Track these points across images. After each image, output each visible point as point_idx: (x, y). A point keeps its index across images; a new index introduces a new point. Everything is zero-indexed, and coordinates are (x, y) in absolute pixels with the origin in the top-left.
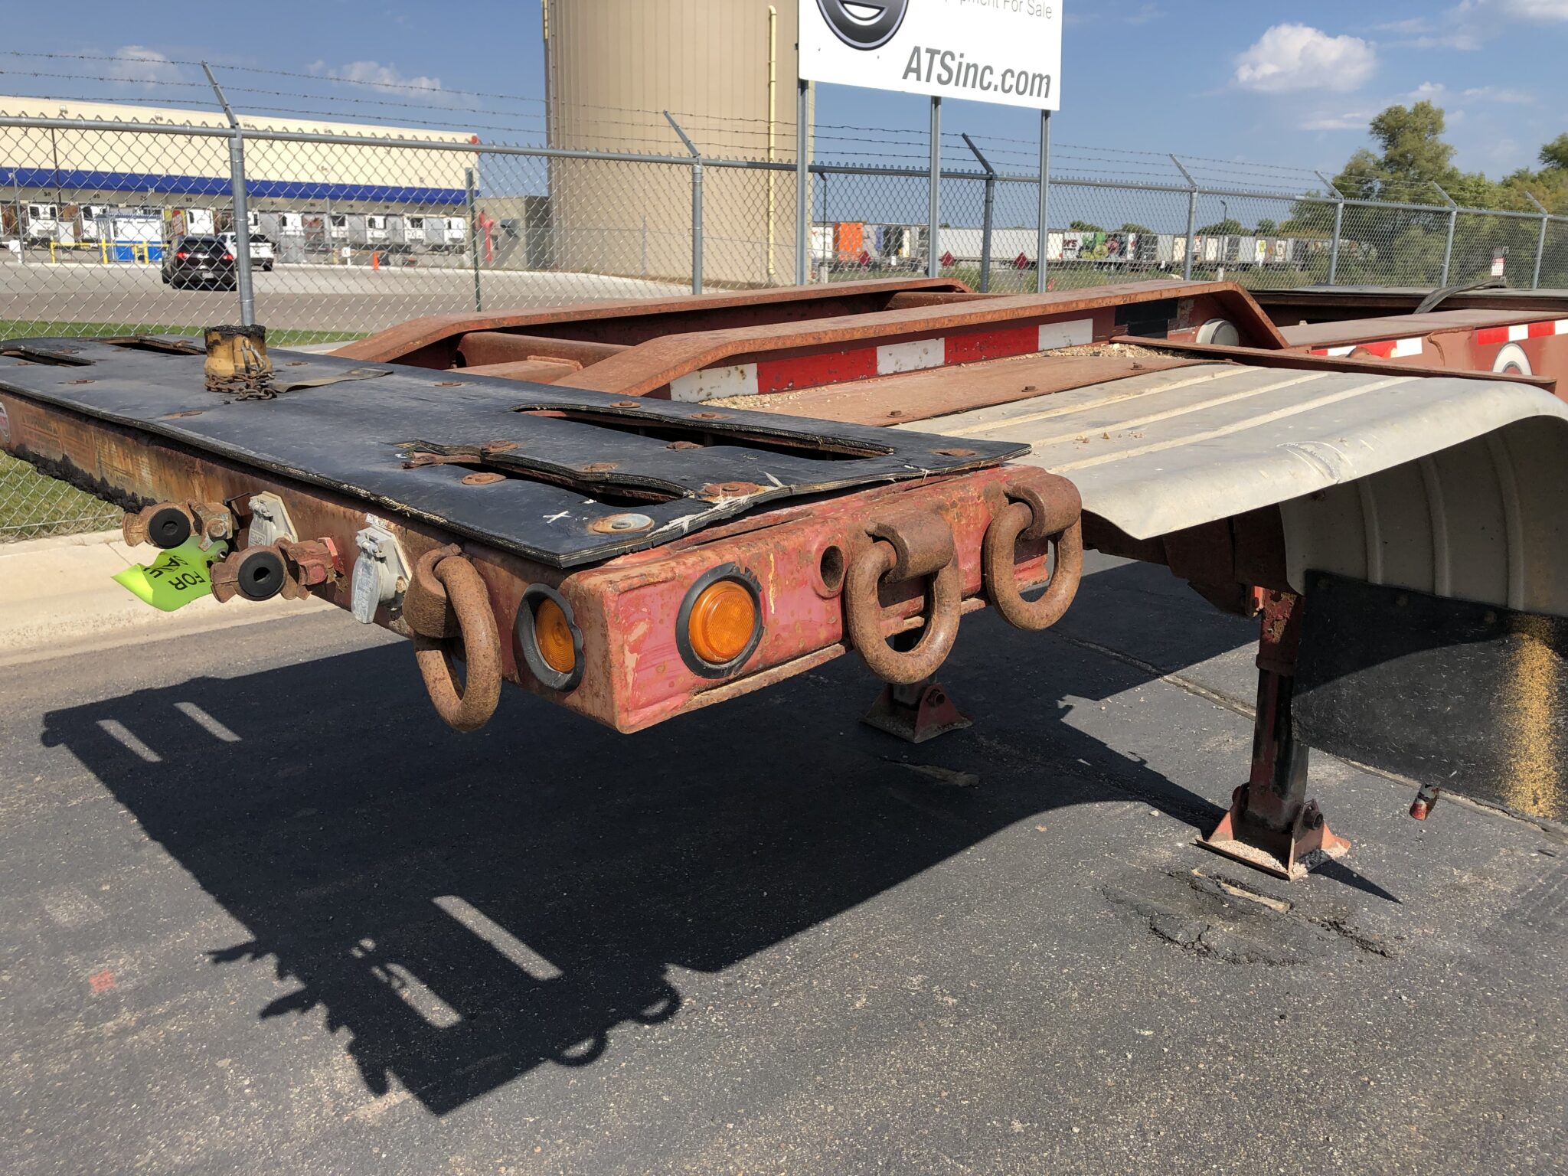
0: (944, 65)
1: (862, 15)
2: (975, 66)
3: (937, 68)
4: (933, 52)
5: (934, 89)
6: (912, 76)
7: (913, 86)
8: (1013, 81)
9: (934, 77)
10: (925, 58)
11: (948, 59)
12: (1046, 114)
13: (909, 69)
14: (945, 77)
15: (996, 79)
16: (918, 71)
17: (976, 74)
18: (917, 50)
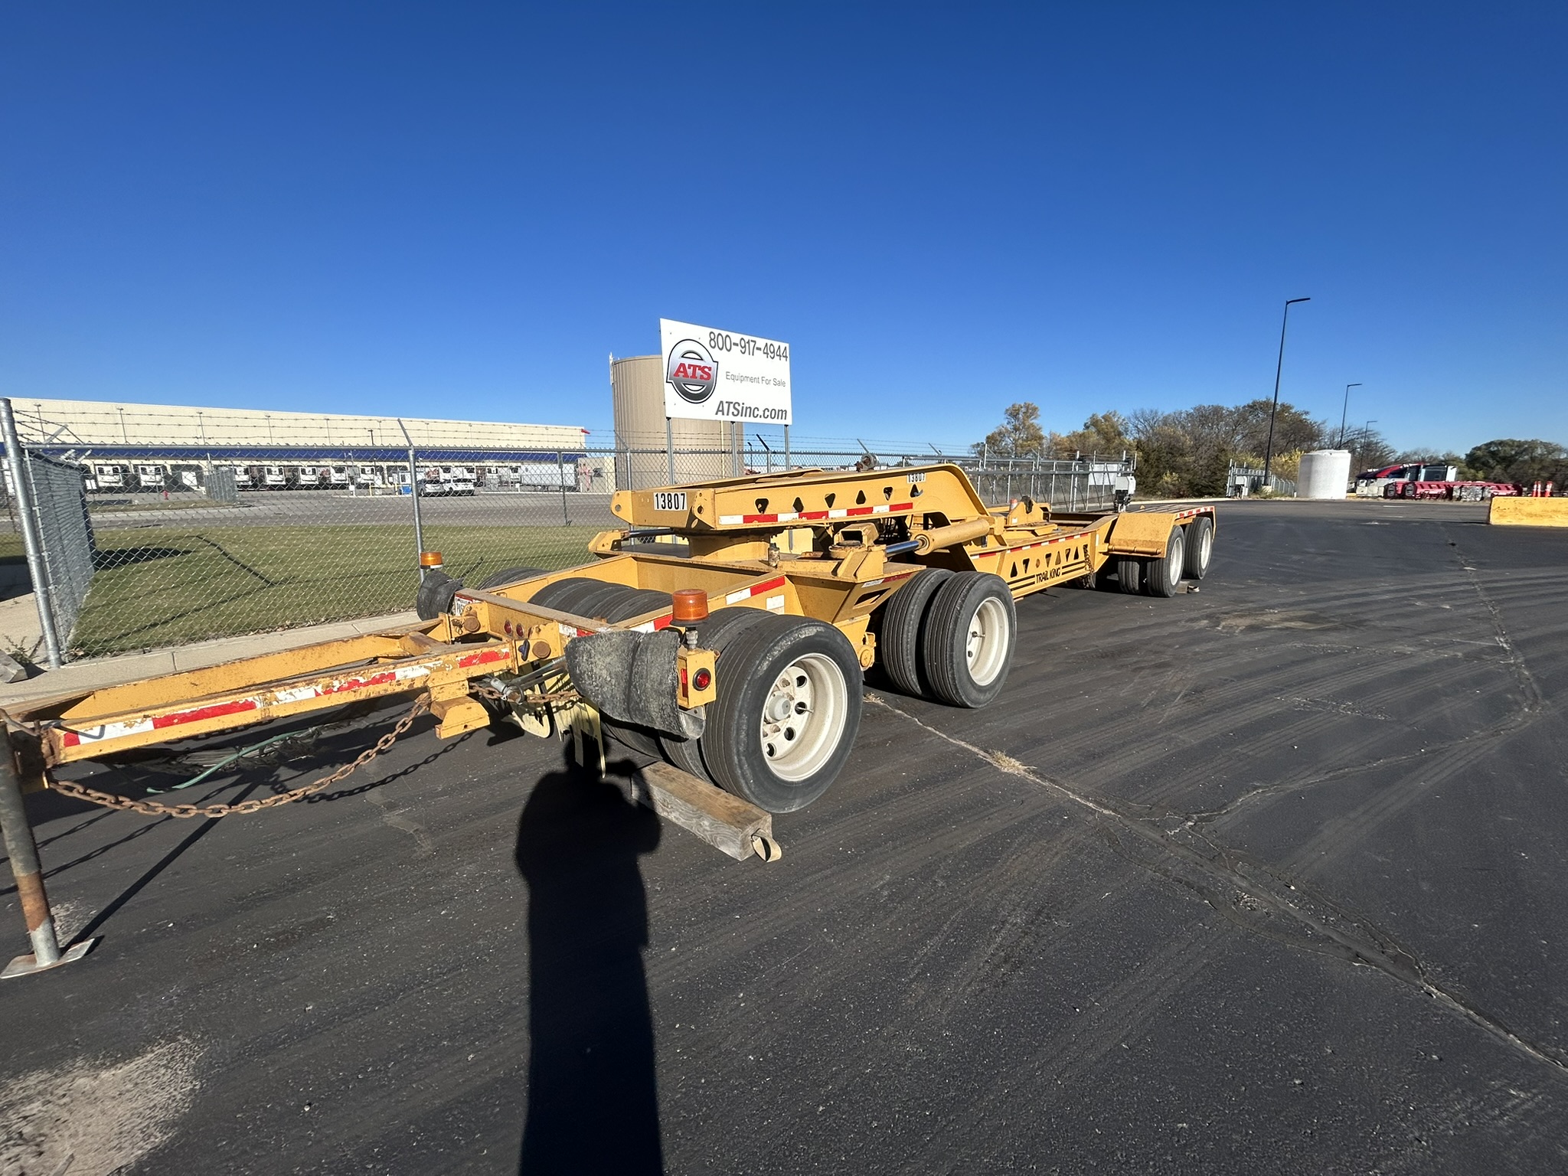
0: (735, 408)
1: (694, 389)
2: (750, 407)
3: (732, 410)
4: (729, 403)
5: (731, 418)
6: (720, 413)
7: (720, 417)
8: (769, 414)
9: (731, 413)
10: (726, 406)
11: (737, 406)
12: (786, 426)
13: (718, 411)
14: (736, 413)
15: (761, 413)
16: (723, 411)
17: (751, 411)
18: (721, 402)
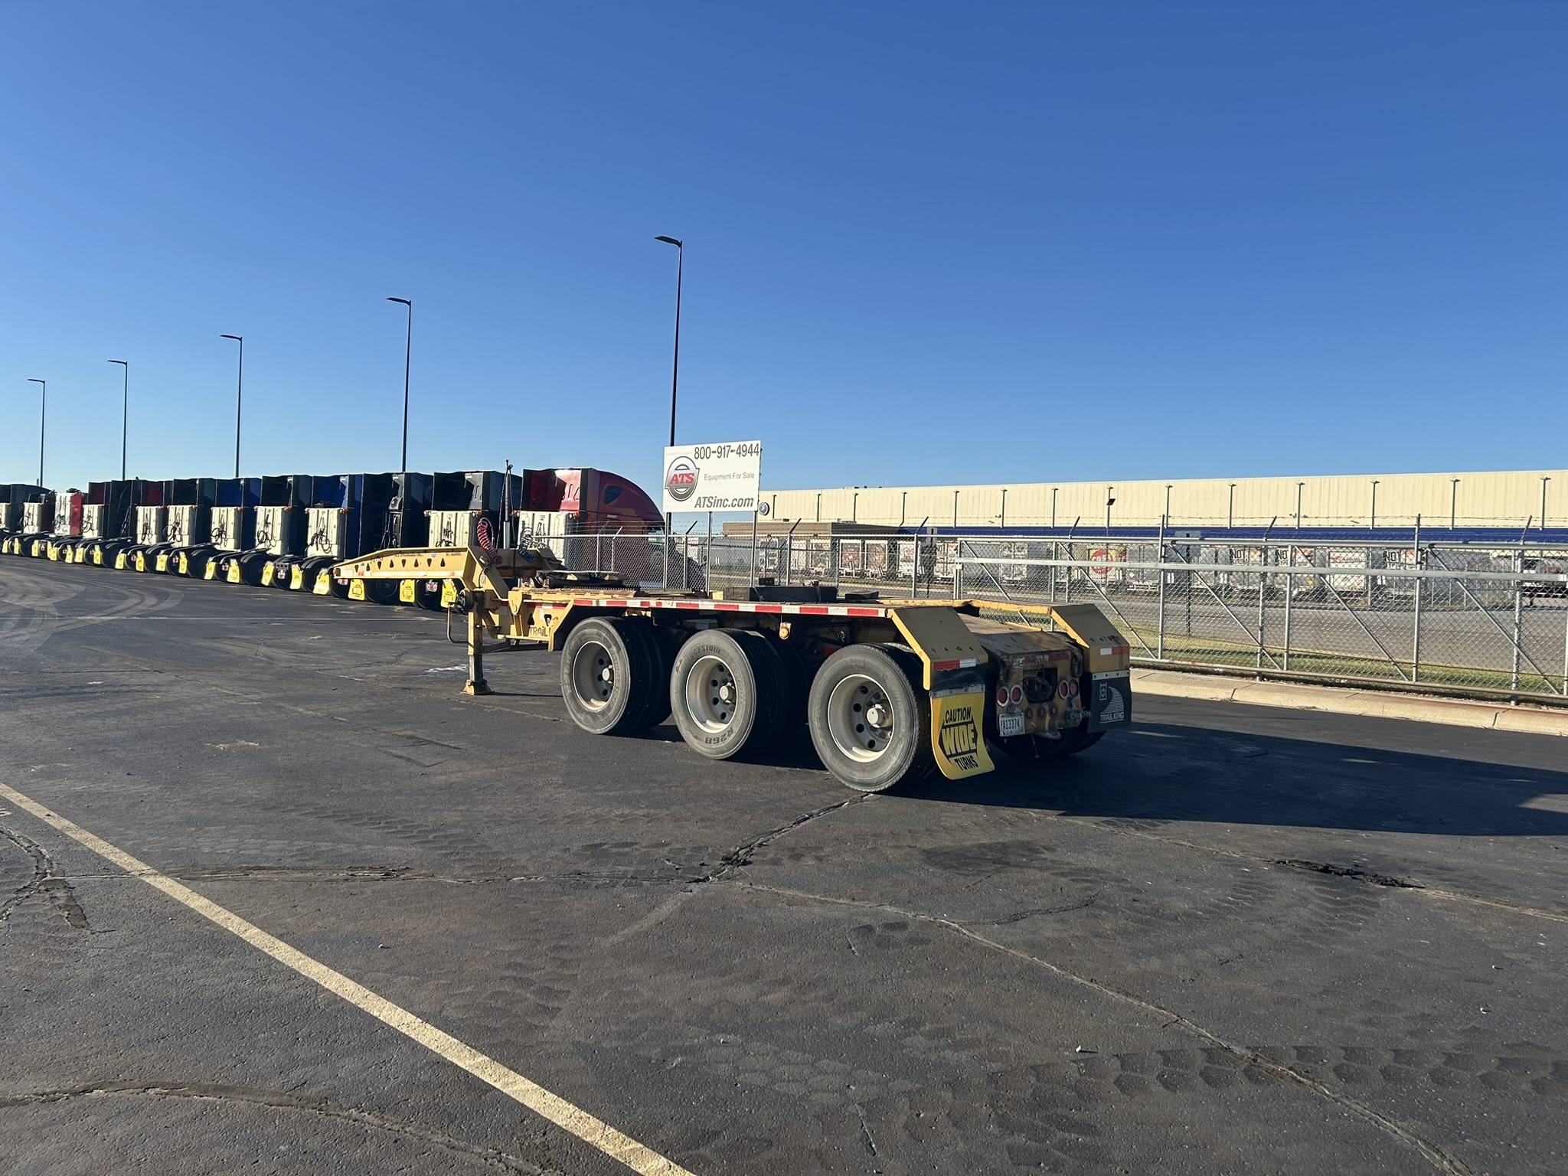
0: (709, 501)
1: (682, 491)
2: (721, 500)
3: (707, 502)
4: (705, 498)
5: (706, 509)
6: (698, 506)
7: (698, 509)
8: (737, 503)
9: (705, 506)
10: (702, 500)
11: (711, 499)
13: (697, 504)
14: (709, 504)
15: (730, 503)
16: (700, 505)
17: (722, 503)
18: (700, 498)
